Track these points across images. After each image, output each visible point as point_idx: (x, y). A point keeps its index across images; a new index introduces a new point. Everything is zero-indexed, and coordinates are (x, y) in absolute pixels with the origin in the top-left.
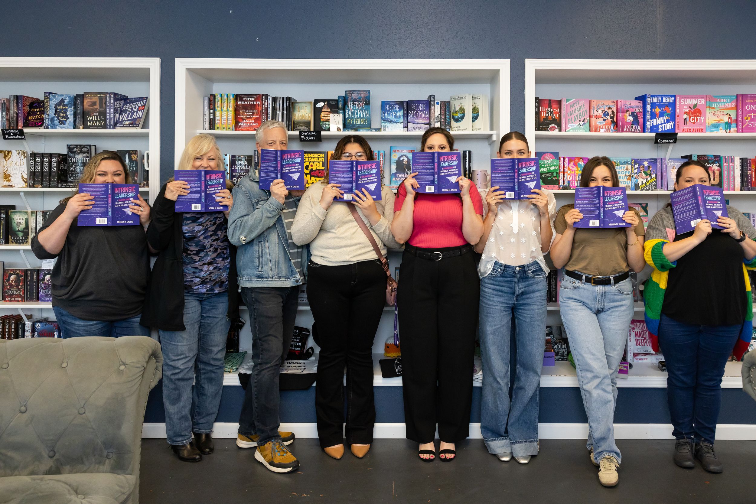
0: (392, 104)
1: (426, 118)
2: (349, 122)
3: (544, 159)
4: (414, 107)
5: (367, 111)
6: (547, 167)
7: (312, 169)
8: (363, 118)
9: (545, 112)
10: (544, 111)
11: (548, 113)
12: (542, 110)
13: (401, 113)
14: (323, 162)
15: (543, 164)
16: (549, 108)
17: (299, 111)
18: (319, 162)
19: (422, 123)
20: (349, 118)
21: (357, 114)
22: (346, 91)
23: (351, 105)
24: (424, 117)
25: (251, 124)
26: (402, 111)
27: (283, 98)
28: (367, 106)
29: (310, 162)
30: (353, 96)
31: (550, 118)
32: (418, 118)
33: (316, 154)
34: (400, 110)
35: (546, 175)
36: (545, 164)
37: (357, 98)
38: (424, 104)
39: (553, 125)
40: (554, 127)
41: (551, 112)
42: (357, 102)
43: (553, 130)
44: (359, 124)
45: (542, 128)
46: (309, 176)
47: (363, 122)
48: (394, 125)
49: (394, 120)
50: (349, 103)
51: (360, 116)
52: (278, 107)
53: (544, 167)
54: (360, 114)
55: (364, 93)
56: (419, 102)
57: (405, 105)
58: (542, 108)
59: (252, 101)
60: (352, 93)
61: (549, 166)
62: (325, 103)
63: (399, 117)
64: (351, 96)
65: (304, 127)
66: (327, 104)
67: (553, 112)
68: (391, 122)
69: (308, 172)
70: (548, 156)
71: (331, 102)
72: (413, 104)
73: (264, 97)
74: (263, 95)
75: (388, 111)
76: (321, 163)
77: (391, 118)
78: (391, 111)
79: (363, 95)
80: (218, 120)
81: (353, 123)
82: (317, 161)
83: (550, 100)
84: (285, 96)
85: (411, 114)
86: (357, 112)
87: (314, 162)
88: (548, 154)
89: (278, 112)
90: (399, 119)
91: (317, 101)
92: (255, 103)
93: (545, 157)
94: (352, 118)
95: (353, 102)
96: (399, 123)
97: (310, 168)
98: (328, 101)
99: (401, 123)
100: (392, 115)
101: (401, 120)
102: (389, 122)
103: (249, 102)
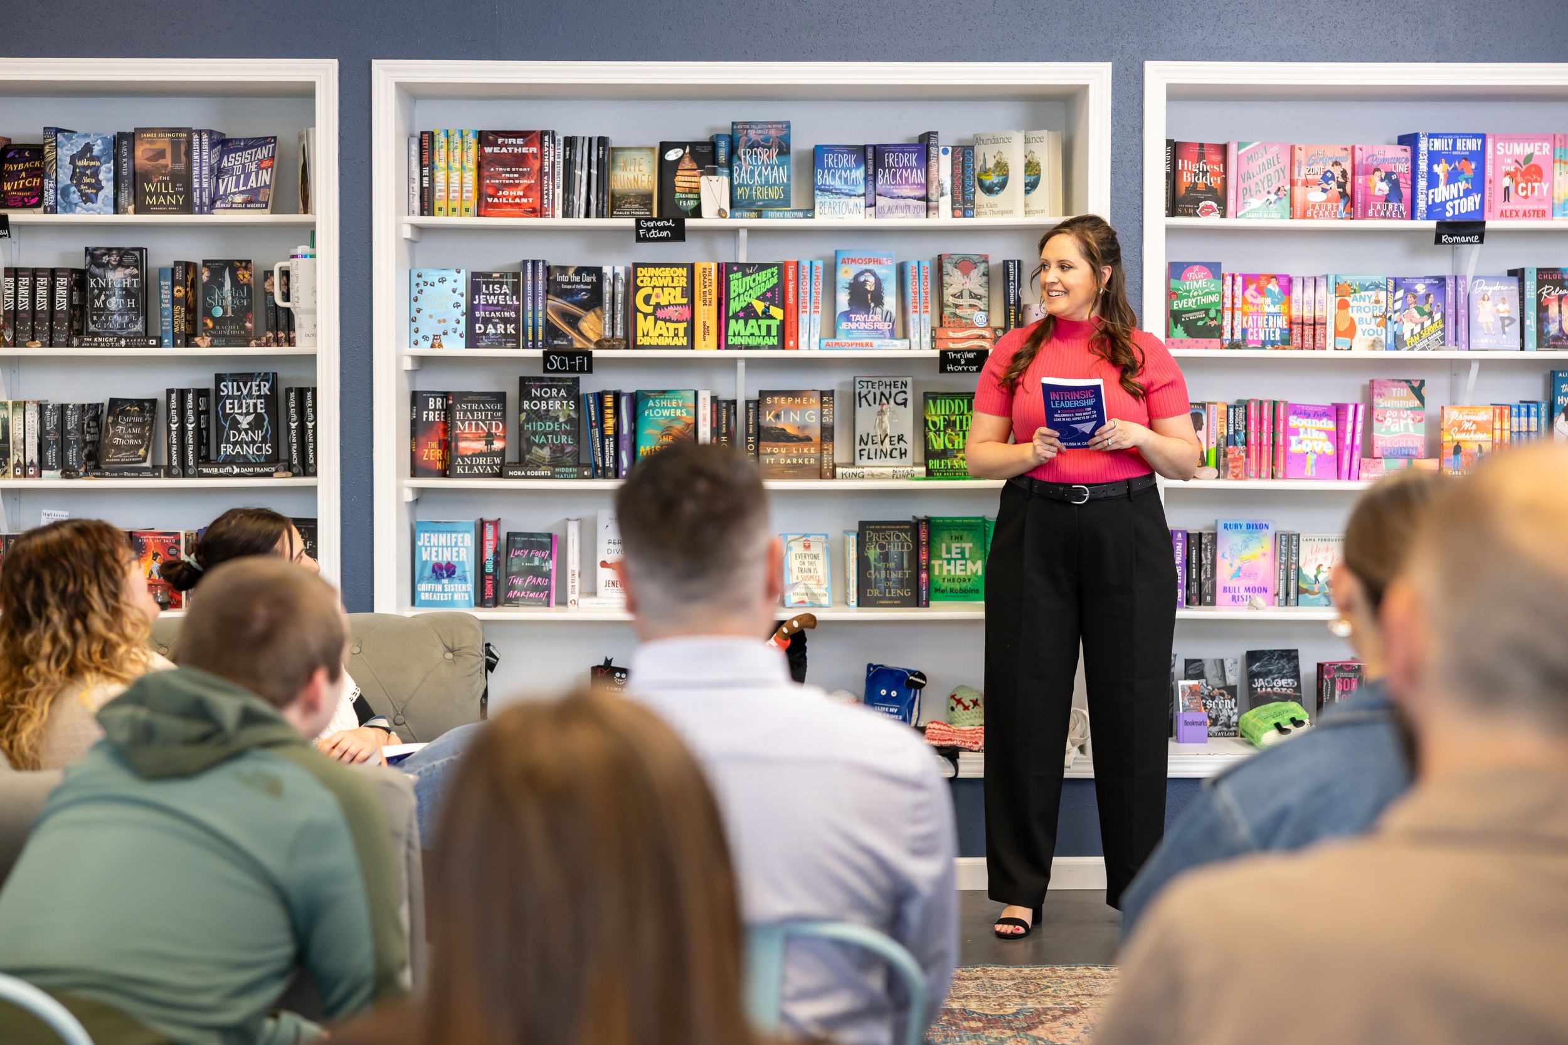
0: (838, 153)
1: (918, 184)
2: (741, 195)
3: (1187, 279)
4: (890, 159)
5: (783, 169)
6: (1194, 297)
7: (658, 304)
8: (774, 184)
9: (1191, 172)
10: (1188, 170)
11: (1196, 174)
12: (1183, 167)
13: (859, 173)
14: (683, 287)
15: (1186, 291)
16: (1198, 162)
17: (624, 168)
18: (674, 288)
19: (909, 197)
20: (740, 185)
21: (760, 175)
22: (733, 123)
23: (745, 154)
24: (914, 184)
25: (517, 200)
26: (862, 169)
27: (590, 140)
28: (783, 159)
29: (654, 287)
30: (752, 134)
31: (1201, 187)
32: (900, 185)
33: (668, 269)
34: (858, 167)
35: (1192, 316)
36: (1189, 291)
37: (759, 138)
38: (915, 152)
39: (1209, 203)
40: (1211, 207)
41: (1205, 173)
42: (760, 149)
43: (1207, 213)
44: (764, 200)
45: (1183, 209)
46: (651, 319)
47: (774, 194)
48: (845, 199)
49: (845, 188)
50: (741, 151)
51: (767, 182)
52: (578, 159)
53: (1188, 297)
54: (767, 178)
55: (777, 129)
56: (902, 148)
57: (870, 155)
58: (1183, 163)
59: (518, 146)
60: (748, 127)
61: (1198, 295)
62: (684, 151)
63: (854, 183)
64: (746, 135)
65: (637, 206)
66: (690, 153)
67: (1207, 171)
68: (837, 194)
69: (650, 310)
70: (1197, 272)
71: (698, 148)
72: (889, 152)
73: (546, 138)
74: (543, 133)
75: (831, 168)
76: (679, 290)
77: (838, 184)
78: (839, 169)
79: (773, 133)
80: (440, 191)
81: (750, 196)
82: (671, 284)
83: (1201, 145)
84: (595, 134)
85: (883, 176)
86: (761, 171)
87: (662, 287)
88: (1197, 268)
89: (578, 172)
90: (857, 185)
91: (665, 147)
92: (525, 150)
93: (1190, 275)
94: (748, 185)
95: (751, 147)
96: (855, 195)
97: (653, 301)
98: (693, 145)
99: (859, 196)
100: (840, 177)
101: (861, 190)
102: (832, 193)
103: (510, 149)
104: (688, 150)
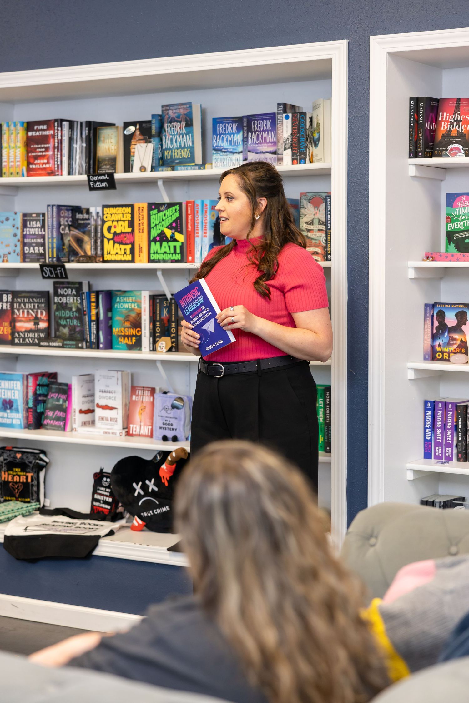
0: (226, 123)
1: (272, 142)
2: (167, 156)
3: (457, 206)
4: (255, 125)
5: (189, 136)
6: (462, 220)
7: (115, 232)
8: (185, 147)
9: (448, 122)
10: (446, 121)
11: (451, 123)
12: (442, 118)
13: (239, 137)
14: (129, 221)
15: (457, 216)
16: (455, 114)
17: (104, 142)
18: (124, 221)
19: (267, 152)
20: (166, 149)
21: (176, 141)
22: (162, 107)
23: (167, 128)
24: (269, 142)
25: (44, 166)
26: (241, 134)
27: (81, 123)
28: (189, 129)
29: (113, 221)
30: (170, 112)
31: (454, 133)
32: (261, 143)
33: (120, 208)
34: (238, 132)
35: (461, 236)
36: (459, 216)
37: (174, 116)
38: (269, 119)
39: (456, 145)
40: (457, 149)
41: (458, 122)
42: (175, 124)
43: (455, 154)
44: (179, 159)
45: (438, 151)
46: (112, 242)
47: (185, 154)
48: (230, 156)
49: (230, 148)
50: (166, 125)
51: (180, 146)
52: (75, 137)
53: (458, 220)
54: (180, 143)
55: (184, 108)
56: (262, 117)
57: (245, 124)
58: (443, 115)
59: (44, 130)
60: (168, 108)
61: (465, 219)
62: (136, 127)
63: (236, 144)
64: (168, 114)
65: (108, 167)
66: (140, 129)
67: (461, 121)
68: (225, 152)
69: (110, 236)
70: (464, 201)
71: (144, 125)
72: (254, 120)
73: (56, 124)
74: (56, 120)
75: (222, 134)
76: (127, 223)
77: (226, 145)
78: (226, 134)
79: (182, 111)
80: (5, 162)
81: (172, 156)
82: (122, 219)
83: (459, 100)
84: (84, 119)
85: (251, 138)
86: (176, 139)
87: (117, 221)
88: (464, 198)
89: (75, 146)
90: (237, 146)
91: (127, 125)
92: (47, 133)
93: (459, 203)
94: (170, 149)
95: (170, 122)
96: (236, 153)
97: (113, 230)
98: (141, 123)
99: (239, 153)
100: (227, 140)
101: (240, 149)
102: (222, 152)
103: (41, 132)
104: (138, 127)
